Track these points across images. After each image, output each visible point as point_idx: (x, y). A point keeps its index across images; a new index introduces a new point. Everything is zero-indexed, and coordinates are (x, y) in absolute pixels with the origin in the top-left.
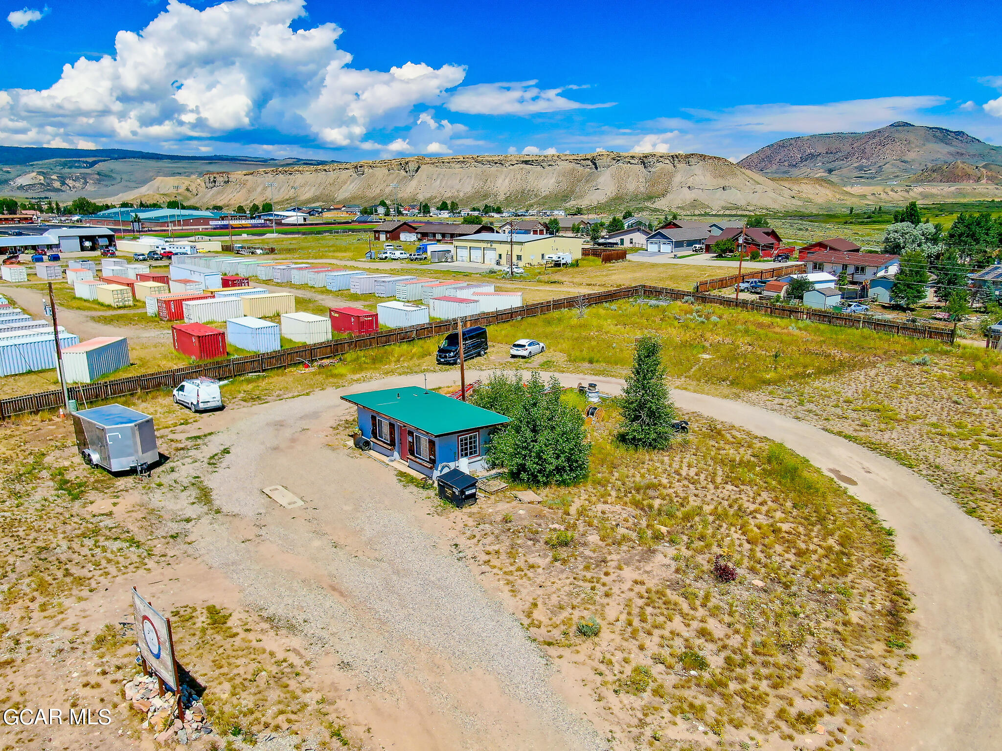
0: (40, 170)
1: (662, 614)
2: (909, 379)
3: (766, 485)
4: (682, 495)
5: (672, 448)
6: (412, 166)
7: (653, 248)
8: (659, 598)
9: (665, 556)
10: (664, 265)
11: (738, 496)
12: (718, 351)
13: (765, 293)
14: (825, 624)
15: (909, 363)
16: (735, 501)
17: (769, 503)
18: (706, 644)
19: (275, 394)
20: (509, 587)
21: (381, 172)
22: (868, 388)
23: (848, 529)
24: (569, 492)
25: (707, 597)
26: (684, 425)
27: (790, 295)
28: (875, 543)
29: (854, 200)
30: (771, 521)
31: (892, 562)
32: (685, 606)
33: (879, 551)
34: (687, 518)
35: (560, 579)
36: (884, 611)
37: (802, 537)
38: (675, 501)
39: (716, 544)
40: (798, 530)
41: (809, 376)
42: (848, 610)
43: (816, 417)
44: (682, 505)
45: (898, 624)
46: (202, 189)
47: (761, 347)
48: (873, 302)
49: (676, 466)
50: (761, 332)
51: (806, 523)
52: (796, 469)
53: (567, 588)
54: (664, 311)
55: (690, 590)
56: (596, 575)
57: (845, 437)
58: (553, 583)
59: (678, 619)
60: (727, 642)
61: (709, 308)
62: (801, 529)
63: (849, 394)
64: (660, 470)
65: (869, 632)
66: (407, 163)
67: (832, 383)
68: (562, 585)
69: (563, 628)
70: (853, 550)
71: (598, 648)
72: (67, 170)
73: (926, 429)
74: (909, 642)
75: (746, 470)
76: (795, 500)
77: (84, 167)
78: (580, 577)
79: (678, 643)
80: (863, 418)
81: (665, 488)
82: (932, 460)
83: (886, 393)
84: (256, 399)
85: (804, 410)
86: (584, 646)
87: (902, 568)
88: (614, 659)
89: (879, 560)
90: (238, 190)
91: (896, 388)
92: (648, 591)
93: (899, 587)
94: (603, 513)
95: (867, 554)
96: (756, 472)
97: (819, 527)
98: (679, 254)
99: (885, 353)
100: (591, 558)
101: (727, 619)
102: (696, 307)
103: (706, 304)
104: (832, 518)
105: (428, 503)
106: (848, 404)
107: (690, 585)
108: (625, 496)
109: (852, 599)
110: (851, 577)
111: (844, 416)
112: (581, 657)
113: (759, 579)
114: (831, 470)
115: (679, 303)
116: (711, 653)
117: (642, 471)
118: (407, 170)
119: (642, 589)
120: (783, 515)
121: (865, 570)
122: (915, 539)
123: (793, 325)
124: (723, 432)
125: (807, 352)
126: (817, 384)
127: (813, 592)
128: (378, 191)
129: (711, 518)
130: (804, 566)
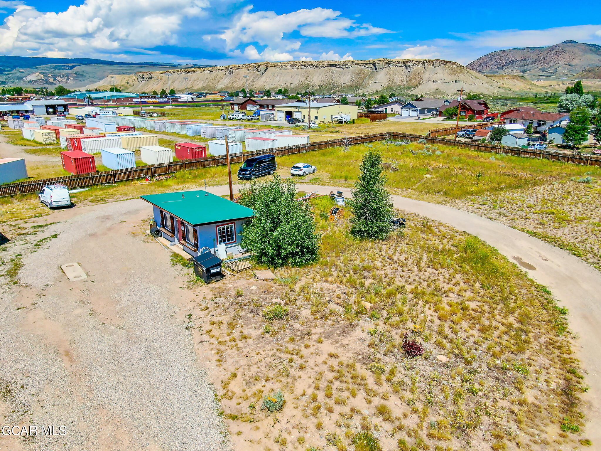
0: (41, 71)
1: (348, 389)
2: (577, 192)
3: (460, 269)
4: (390, 276)
5: (390, 239)
6: (262, 68)
7: (405, 113)
8: (349, 372)
9: (363, 331)
10: (410, 123)
11: (436, 278)
12: (437, 172)
13: (475, 138)
14: (501, 403)
15: (576, 182)
16: (433, 282)
17: (462, 284)
18: (383, 424)
19: (115, 198)
20: (217, 357)
21: (243, 72)
22: (546, 198)
23: (526, 308)
24: (300, 272)
25: (392, 373)
26: (402, 221)
27: (492, 138)
28: (550, 321)
29: (538, 89)
30: (461, 299)
31: (566, 339)
32: (371, 381)
33: (553, 328)
34: (390, 295)
35: (264, 351)
36: (558, 390)
37: (487, 314)
38: (384, 280)
39: (410, 319)
40: (483, 308)
41: (502, 189)
42: (525, 389)
43: (505, 218)
44: (389, 285)
45: (572, 404)
46: (136, 83)
47: (469, 171)
48: (550, 143)
49: (390, 252)
50: (470, 161)
51: (491, 301)
52: (486, 257)
53: (268, 360)
54: (404, 148)
55: (377, 365)
56: (297, 348)
57: (527, 232)
58: (258, 354)
59: (361, 394)
60: (404, 422)
61: (435, 146)
62: (486, 308)
63: (531, 202)
64: (377, 256)
65: (544, 412)
66: (259, 66)
67: (519, 195)
68: (265, 356)
69: (253, 400)
70: (530, 327)
71: (277, 425)
72: (57, 71)
73: (590, 227)
74: (582, 425)
75: (446, 256)
76: (483, 281)
77: (67, 70)
78: (283, 348)
79: (357, 420)
80: (541, 219)
81: (378, 270)
82: (597, 251)
83: (559, 202)
84: (100, 200)
85: (496, 213)
86: (266, 422)
87: (574, 346)
88: (289, 439)
89: (554, 337)
90: (157, 83)
91: (567, 199)
92: (340, 365)
93: (573, 364)
94: (322, 290)
95: (543, 331)
96: (454, 258)
97: (502, 305)
98: (422, 117)
99: (559, 175)
100: (298, 331)
101: (408, 395)
102: (427, 145)
103: (434, 144)
104: (513, 297)
105: (186, 278)
106: (530, 209)
107: (380, 359)
108: (345, 276)
109: (528, 377)
110: (528, 353)
111: (527, 217)
112: (258, 435)
113: (444, 355)
114: (515, 258)
115: (415, 143)
116: (386, 434)
117: (364, 256)
118: (259, 70)
119: (334, 362)
120: (472, 295)
121: (541, 347)
122: (585, 317)
123: (493, 157)
124: (433, 228)
125: (502, 174)
126: (507, 195)
127: (492, 368)
128: (241, 83)
129: (410, 296)
130: (486, 342)
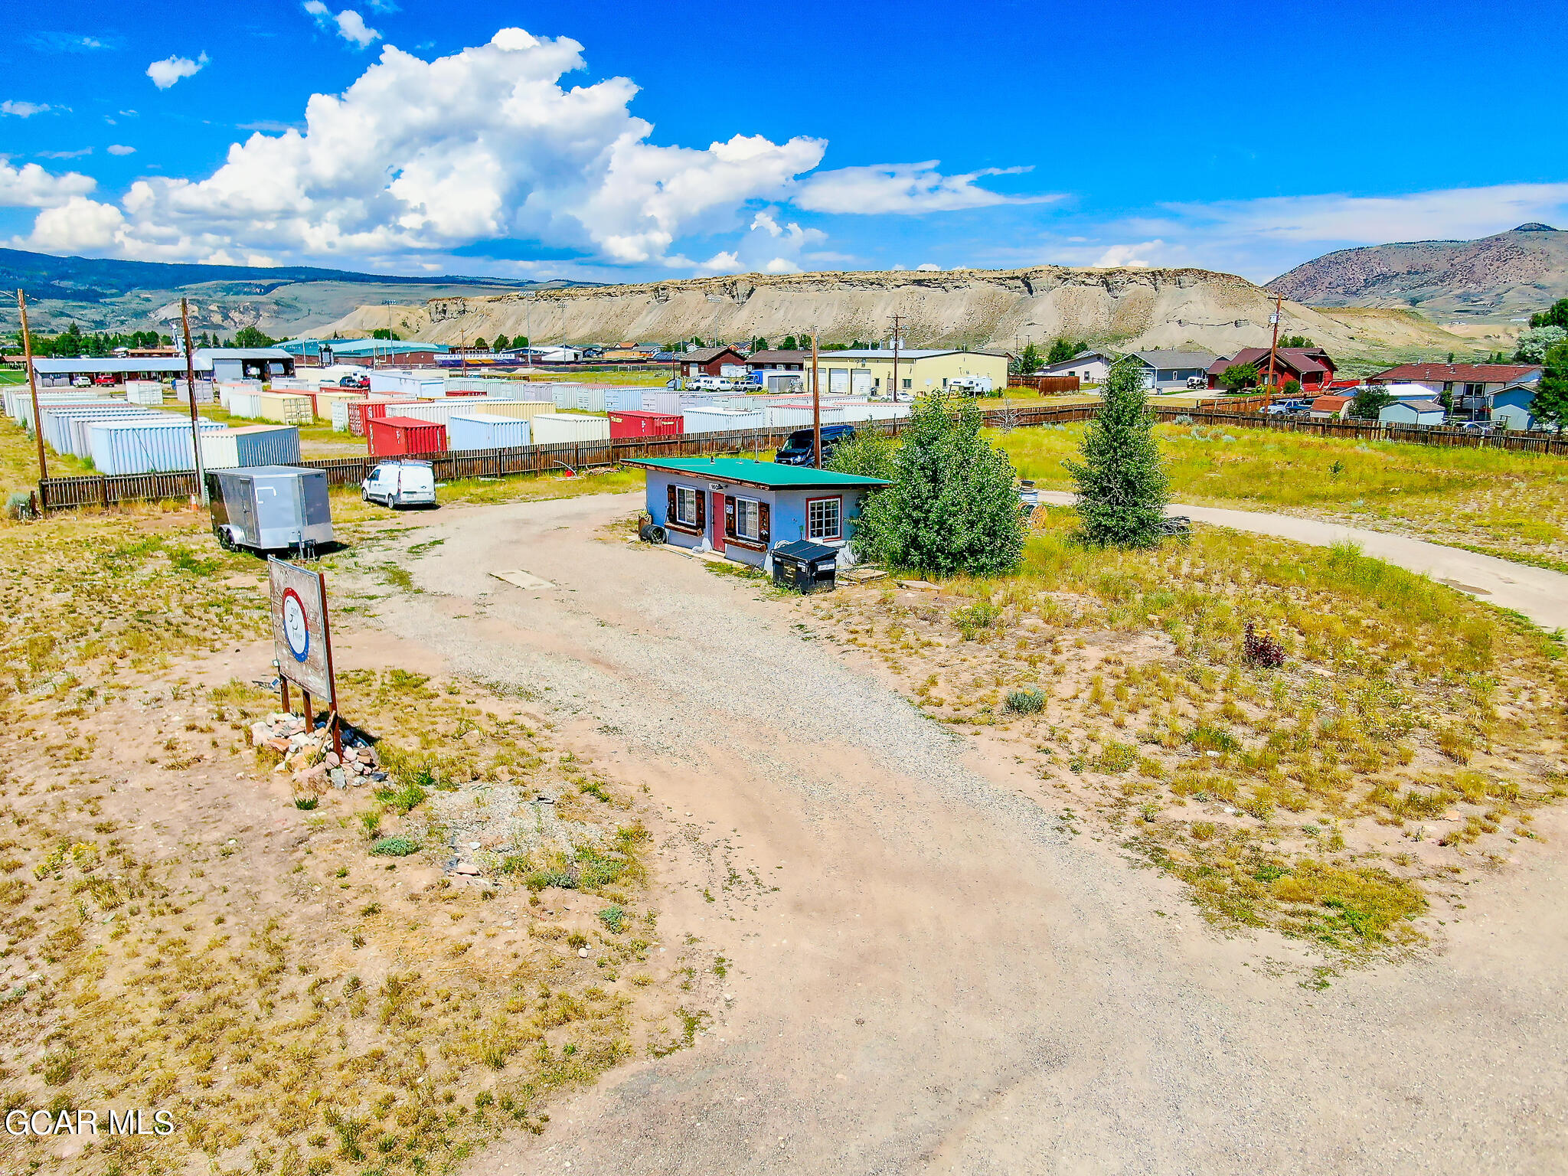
0: (194, 297)
1: (1154, 695)
5: (1162, 548)
6: (742, 288)
8: (1148, 679)
9: (1156, 639)
11: (1280, 594)
12: (1233, 468)
13: (1313, 415)
14: (1447, 718)
18: (1234, 727)
19: (518, 497)
20: (888, 665)
21: (694, 297)
22: (1500, 506)
25: (1231, 682)
26: (1182, 524)
27: (1354, 412)
29: (1455, 343)
32: (1194, 689)
33: (1538, 654)
34: (1193, 606)
35: (975, 658)
41: (1394, 493)
42: (1491, 705)
43: (1409, 530)
46: (426, 323)
47: (1308, 465)
48: (1499, 429)
49: (1169, 566)
50: (1309, 451)
51: (1402, 622)
52: (1380, 572)
53: (987, 667)
56: (1037, 654)
57: (1465, 548)
58: (964, 661)
59: (1182, 700)
60: (1271, 725)
61: (1216, 429)
63: (1467, 512)
65: (1531, 729)
66: (734, 283)
67: (1436, 501)
68: (980, 663)
69: (981, 705)
71: (1041, 726)
72: (231, 298)
77: (257, 294)
78: (1010, 655)
79: (1184, 723)
80: (1493, 533)
83: (1531, 512)
84: (488, 501)
85: (1388, 524)
86: (1018, 723)
88: (1070, 737)
89: (1541, 662)
90: (478, 324)
91: (1549, 508)
92: (1129, 672)
94: (1048, 601)
95: (1517, 654)
98: (1165, 390)
99: (1526, 473)
100: (1028, 638)
101: (1269, 703)
102: (1198, 427)
103: (1214, 424)
104: (1449, 620)
105: (756, 590)
106: (1465, 520)
107: (1201, 669)
108: (1084, 589)
111: (1460, 530)
112: (1012, 735)
113: (1324, 669)
114: (1445, 579)
115: (1167, 424)
116: (1243, 735)
118: (735, 293)
119: (1117, 669)
123: (1363, 444)
124: (1250, 540)
125: (1390, 470)
126: (1409, 501)
128: (689, 326)
